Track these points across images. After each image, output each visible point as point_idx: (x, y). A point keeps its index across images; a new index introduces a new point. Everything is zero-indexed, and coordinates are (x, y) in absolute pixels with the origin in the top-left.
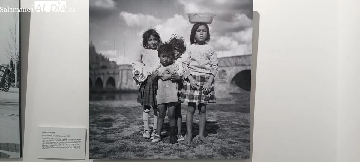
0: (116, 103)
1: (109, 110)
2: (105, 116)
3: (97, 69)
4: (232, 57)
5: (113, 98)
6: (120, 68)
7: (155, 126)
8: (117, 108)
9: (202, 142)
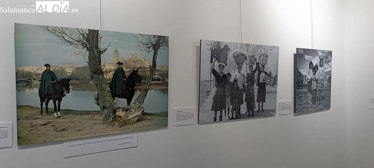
0: (302, 90)
1: (301, 93)
2: (300, 95)
3: (298, 77)
4: (328, 72)
5: (302, 88)
6: (304, 76)
7: (311, 99)
8: (303, 92)
9: (321, 103)
